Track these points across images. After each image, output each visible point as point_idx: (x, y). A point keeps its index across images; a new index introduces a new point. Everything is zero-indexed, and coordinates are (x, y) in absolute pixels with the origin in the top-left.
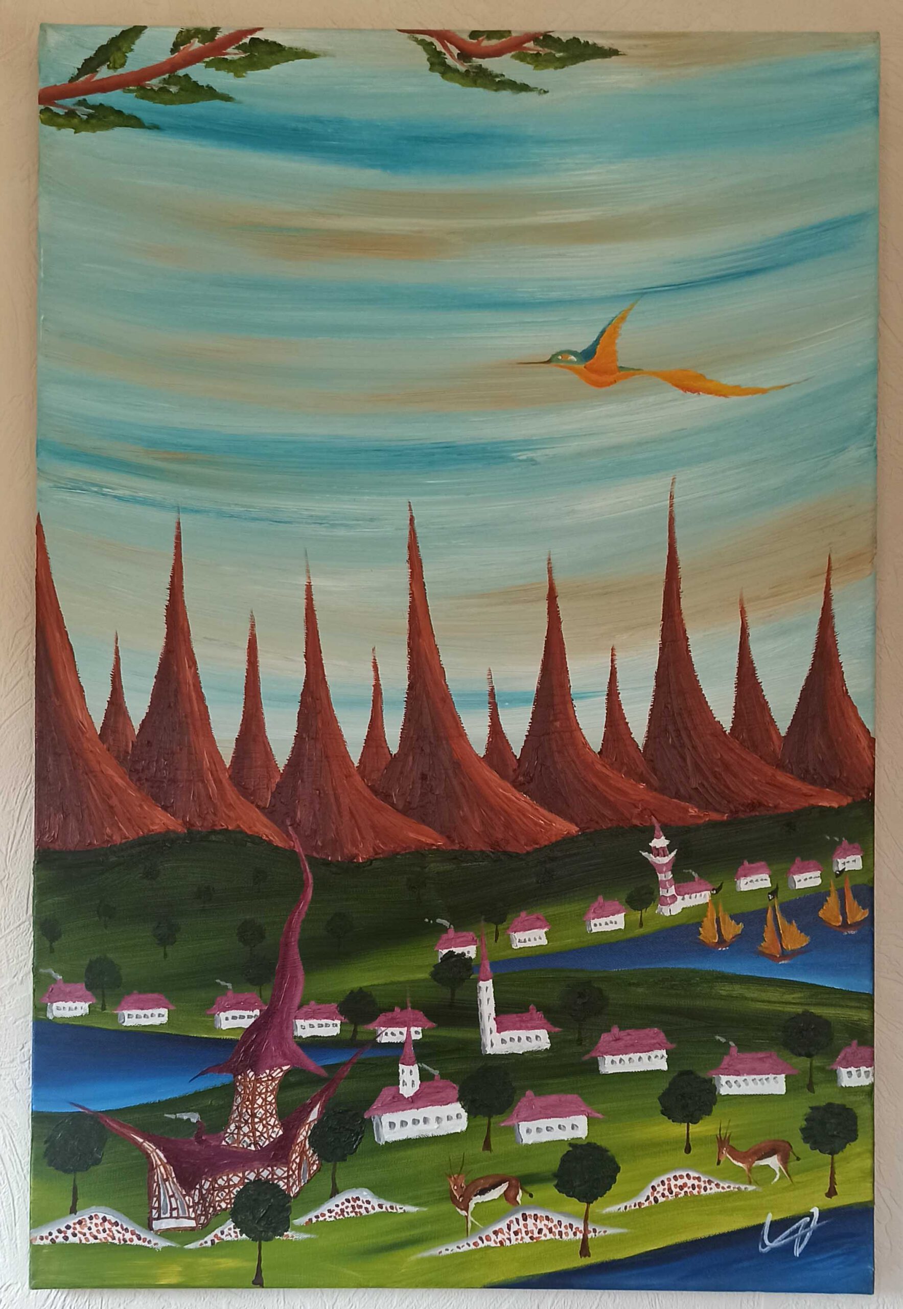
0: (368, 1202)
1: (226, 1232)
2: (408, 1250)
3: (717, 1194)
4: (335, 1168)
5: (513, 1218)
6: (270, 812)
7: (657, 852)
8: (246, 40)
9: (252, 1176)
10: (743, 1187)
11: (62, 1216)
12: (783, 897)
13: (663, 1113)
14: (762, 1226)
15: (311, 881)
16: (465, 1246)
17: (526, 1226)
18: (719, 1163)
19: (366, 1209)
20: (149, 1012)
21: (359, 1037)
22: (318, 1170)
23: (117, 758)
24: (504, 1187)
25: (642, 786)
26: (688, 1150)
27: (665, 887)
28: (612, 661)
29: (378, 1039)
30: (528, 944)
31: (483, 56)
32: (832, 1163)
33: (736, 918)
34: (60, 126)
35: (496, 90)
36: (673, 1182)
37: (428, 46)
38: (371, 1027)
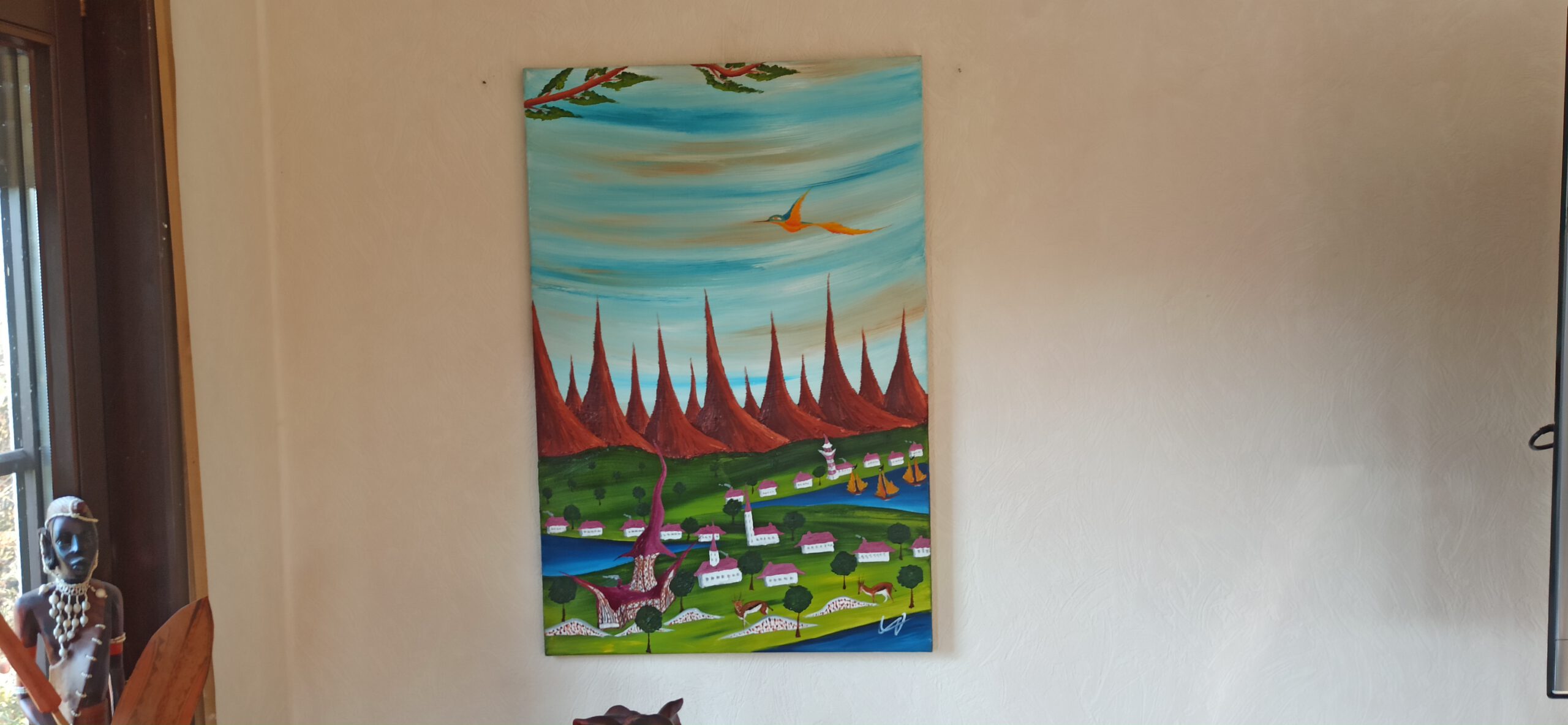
0: (697, 614)
1: (633, 629)
2: (717, 636)
3: (859, 608)
4: (681, 600)
5: (765, 620)
6: (647, 438)
7: (827, 450)
8: (620, 73)
9: (644, 604)
10: (870, 604)
11: (559, 623)
12: (886, 470)
13: (833, 571)
14: (879, 622)
15: (666, 468)
16: (743, 633)
17: (770, 624)
18: (859, 593)
19: (697, 618)
20: (593, 529)
21: (691, 539)
22: (674, 600)
23: (574, 413)
24: (760, 607)
25: (819, 419)
26: (844, 587)
27: (830, 466)
28: (803, 361)
29: (699, 540)
30: (767, 495)
31: (732, 76)
32: (912, 592)
33: (864, 480)
34: (535, 118)
35: (739, 92)
36: (838, 603)
37: (706, 72)
38: (695, 534)
